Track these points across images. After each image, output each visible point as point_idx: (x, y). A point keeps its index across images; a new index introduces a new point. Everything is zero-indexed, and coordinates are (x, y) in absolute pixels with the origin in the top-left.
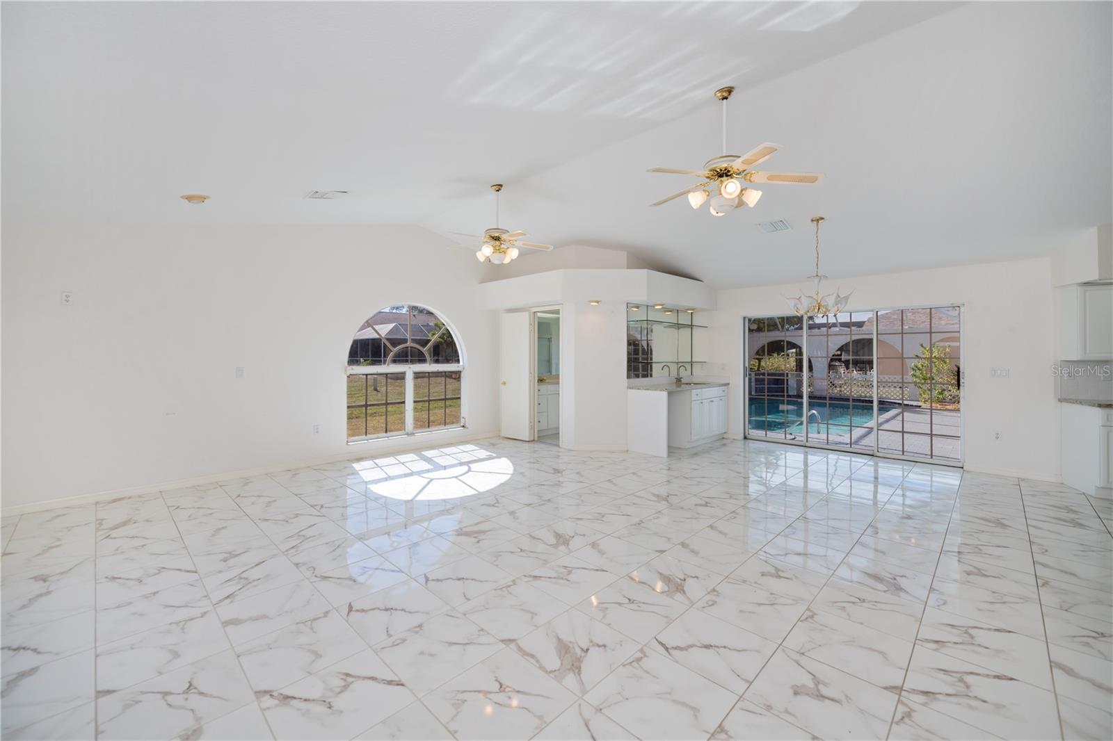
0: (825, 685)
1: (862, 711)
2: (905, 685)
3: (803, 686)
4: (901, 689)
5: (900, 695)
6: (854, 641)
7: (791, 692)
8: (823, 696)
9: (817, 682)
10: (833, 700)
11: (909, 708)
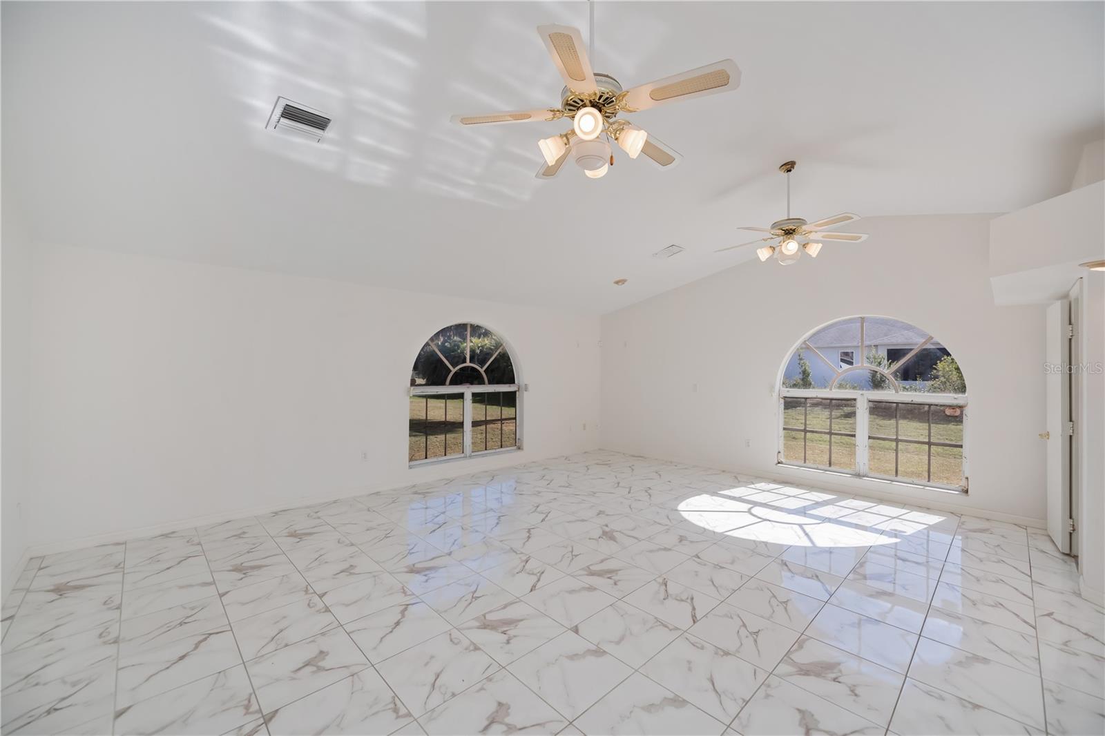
0: (314, 672)
1: (277, 680)
2: (265, 728)
3: (324, 659)
4: (266, 722)
5: (263, 716)
6: (338, 726)
7: (325, 649)
8: (307, 665)
9: (320, 669)
10: (300, 669)
11: (251, 713)
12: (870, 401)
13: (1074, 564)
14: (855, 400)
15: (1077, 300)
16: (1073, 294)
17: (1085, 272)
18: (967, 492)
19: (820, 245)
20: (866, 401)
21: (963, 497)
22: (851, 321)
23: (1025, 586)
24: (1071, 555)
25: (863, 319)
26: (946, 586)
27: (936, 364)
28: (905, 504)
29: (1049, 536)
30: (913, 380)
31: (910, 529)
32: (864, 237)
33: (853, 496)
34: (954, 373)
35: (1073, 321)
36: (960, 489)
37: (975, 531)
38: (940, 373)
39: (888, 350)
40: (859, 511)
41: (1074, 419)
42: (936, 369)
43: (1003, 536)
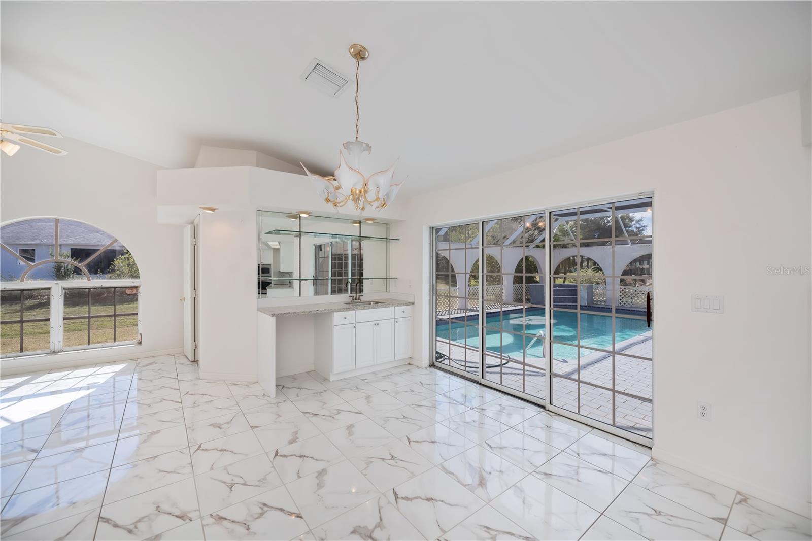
12: (64, 289)
13: (196, 365)
14: (49, 289)
15: (198, 225)
16: (196, 222)
17: (201, 211)
18: (140, 343)
19: (17, 147)
20: (60, 289)
21: (139, 347)
22: (49, 220)
23: (175, 384)
24: (195, 361)
25: (57, 221)
26: (132, 404)
27: (113, 261)
28: (96, 364)
29: (185, 355)
30: (95, 274)
31: (101, 380)
32: (64, 153)
33: (48, 372)
34: (127, 267)
35: (196, 236)
36: (136, 343)
37: (146, 366)
38: (116, 268)
39: (71, 249)
40: (56, 381)
41: (196, 289)
42: (112, 265)
43: (162, 363)
